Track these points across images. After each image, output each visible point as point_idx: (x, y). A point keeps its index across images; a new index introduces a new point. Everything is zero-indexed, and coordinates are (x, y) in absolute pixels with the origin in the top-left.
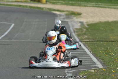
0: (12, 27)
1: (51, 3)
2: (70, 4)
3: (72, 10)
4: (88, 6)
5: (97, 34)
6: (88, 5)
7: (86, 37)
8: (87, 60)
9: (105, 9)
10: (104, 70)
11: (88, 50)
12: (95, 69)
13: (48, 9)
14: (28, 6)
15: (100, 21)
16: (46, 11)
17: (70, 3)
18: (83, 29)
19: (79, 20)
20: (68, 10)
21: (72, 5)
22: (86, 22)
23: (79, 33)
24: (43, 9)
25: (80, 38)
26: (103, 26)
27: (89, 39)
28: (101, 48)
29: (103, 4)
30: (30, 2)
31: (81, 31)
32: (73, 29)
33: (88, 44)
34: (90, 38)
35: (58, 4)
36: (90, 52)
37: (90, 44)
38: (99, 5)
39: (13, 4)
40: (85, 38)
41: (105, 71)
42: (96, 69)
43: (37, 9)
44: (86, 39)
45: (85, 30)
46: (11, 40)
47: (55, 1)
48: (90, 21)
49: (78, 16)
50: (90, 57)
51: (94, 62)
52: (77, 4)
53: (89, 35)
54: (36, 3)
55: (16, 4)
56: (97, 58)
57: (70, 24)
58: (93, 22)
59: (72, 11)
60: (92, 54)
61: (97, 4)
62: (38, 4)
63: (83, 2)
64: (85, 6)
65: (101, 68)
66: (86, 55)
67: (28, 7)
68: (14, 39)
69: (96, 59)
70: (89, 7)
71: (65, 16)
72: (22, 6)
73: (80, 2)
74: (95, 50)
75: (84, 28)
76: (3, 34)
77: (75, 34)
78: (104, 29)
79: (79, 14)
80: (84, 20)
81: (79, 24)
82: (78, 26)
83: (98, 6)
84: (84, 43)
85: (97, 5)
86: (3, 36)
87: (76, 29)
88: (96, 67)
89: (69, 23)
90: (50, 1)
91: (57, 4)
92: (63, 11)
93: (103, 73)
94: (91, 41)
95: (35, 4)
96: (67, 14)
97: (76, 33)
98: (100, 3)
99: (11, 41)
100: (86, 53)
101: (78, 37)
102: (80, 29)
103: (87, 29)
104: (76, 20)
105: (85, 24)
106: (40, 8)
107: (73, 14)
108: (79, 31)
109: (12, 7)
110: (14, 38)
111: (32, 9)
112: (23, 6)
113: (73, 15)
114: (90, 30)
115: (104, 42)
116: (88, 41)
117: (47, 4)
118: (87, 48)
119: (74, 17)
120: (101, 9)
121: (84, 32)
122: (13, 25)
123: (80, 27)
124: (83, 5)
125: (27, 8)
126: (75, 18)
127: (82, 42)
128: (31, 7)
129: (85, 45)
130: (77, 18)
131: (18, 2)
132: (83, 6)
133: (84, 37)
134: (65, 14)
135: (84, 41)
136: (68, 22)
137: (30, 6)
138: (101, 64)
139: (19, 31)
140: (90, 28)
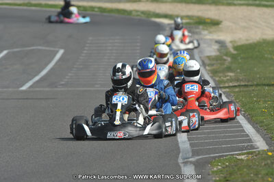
0: (58, 56)
3: (200, 14)
4: (235, 5)
5: (255, 69)
6: (236, 2)
7: (230, 76)
8: (231, 132)
10: (270, 154)
13: (143, 12)
14: (95, 7)
15: (265, 37)
16: (139, 17)
18: (225, 57)
19: (216, 37)
20: (190, 13)
22: (231, 42)
23: (215, 67)
24: (129, 13)
25: (217, 79)
26: (270, 49)
27: (238, 80)
28: (265, 102)
31: (219, 62)
32: (200, 57)
33: (234, 92)
34: (241, 78)
37: (240, 92)
40: (228, 78)
41: (271, 156)
42: (252, 153)
44: (231, 80)
45: (229, 59)
46: (56, 87)
48: (240, 39)
49: (213, 29)
50: (238, 122)
51: (247, 136)
52: (210, 1)
53: (239, 71)
58: (247, 40)
59: (198, 17)
60: (244, 116)
62: (120, 2)
64: (229, 4)
65: (264, 151)
67: (96, 10)
68: (62, 85)
69: (254, 127)
70: (237, 7)
74: (252, 105)
75: (226, 55)
76: (37, 75)
77: (206, 70)
79: (215, 23)
80: (226, 37)
81: (216, 47)
82: (212, 51)
84: (227, 90)
86: (37, 78)
87: (209, 57)
88: (252, 147)
91: (163, 2)
93: (266, 162)
94: (242, 86)
96: (187, 24)
97: (207, 68)
99: (56, 89)
101: (211, 77)
102: (217, 58)
103: (234, 57)
104: (209, 37)
105: (230, 46)
106: (124, 11)
107: (202, 22)
108: (215, 62)
110: (63, 83)
111: (105, 14)
113: (201, 27)
114: (240, 61)
115: (272, 88)
116: (235, 86)
119: (204, 29)
120: (265, 9)
121: (227, 64)
122: (61, 52)
123: (218, 53)
124: (225, 2)
125: (94, 13)
126: (206, 32)
127: (221, 88)
128: (102, 10)
129: (228, 96)
130: (210, 32)
132: (223, 5)
133: (228, 76)
135: (227, 85)
137: (99, 8)
138: (264, 139)
139: (75, 66)
140: (242, 55)
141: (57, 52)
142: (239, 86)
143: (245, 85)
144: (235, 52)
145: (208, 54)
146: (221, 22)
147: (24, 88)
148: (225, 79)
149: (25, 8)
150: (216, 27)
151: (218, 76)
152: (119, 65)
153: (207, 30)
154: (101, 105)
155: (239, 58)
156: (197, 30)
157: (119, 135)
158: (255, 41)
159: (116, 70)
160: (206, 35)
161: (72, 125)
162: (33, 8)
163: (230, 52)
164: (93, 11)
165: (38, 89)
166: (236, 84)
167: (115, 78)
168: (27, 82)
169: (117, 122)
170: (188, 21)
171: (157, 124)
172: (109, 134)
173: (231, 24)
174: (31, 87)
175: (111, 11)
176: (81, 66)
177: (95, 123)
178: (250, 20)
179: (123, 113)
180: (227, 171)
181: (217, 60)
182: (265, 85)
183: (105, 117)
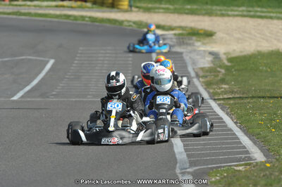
0: (48, 66)
1: (141, 10)
2: (187, 11)
3: (193, 25)
4: (229, 16)
5: (250, 82)
6: (230, 13)
7: (225, 88)
9: (270, 21)
10: (268, 165)
11: (231, 118)
12: (246, 165)
13: (135, 23)
14: (86, 17)
15: (259, 49)
16: (130, 28)
17: (188, 9)
18: (219, 69)
19: (209, 48)
20: (183, 24)
21: (192, 12)
22: (225, 54)
23: (208, 79)
24: (121, 22)
25: (211, 91)
26: (265, 61)
27: (232, 92)
28: (261, 114)
29: (264, 10)
30: (92, 8)
31: (213, 74)
32: (194, 69)
33: (230, 104)
34: (235, 90)
35: (159, 12)
36: (236, 123)
37: (235, 104)
38: (257, 11)
39: (52, 12)
40: (223, 90)
41: (269, 167)
42: (250, 164)
43: (108, 25)
44: (225, 92)
45: (223, 71)
46: (48, 97)
47: (150, 5)
48: (234, 50)
49: (207, 40)
50: (234, 134)
51: (244, 147)
52: (204, 12)
53: (233, 83)
54: (105, 9)
55: (58, 12)
56: (252, 138)
57: (187, 58)
58: (241, 52)
59: (191, 28)
60: (240, 128)
61: (251, 9)
62: (111, 12)
63: (217, 5)
64: (223, 15)
65: (261, 162)
66: (225, 130)
67: (87, 19)
68: (54, 95)
69: (250, 139)
70: (231, 18)
71: (175, 40)
72: (71, 18)
73: (209, 7)
74: (247, 117)
75: (220, 67)
76: (28, 85)
77: (200, 81)
78: (269, 70)
79: (209, 35)
80: (220, 49)
81: (209, 58)
82: (206, 62)
83: (252, 13)
84: (222, 102)
85: (250, 11)
86: (28, 88)
87: (202, 69)
88: (250, 159)
89: (184, 55)
90: (139, 5)
91: (155, 12)
92: (171, 28)
93: (265, 173)
94: (237, 98)
95: (103, 12)
96: (180, 34)
97: (201, 79)
98: (259, 6)
99: (47, 99)
100: (226, 126)
101: (205, 89)
102: (211, 70)
103: (227, 69)
104: (202, 48)
105: (223, 57)
106: (115, 21)
107: (195, 33)
108: (208, 74)
109: (49, 19)
110: (54, 93)
111: (97, 24)
112: (76, 18)
113: (194, 38)
114: (234, 73)
115: (268, 100)
116: (230, 98)
117: (131, 11)
118: (227, 114)
119: (197, 41)
120: (260, 21)
121: (221, 76)
122: (52, 62)
123: (212, 65)
124: (219, 13)
125: (84, 22)
126: (198, 44)
127: (215, 100)
128: (93, 20)
129: (223, 108)
130: (204, 44)
131: (62, 8)
132: (216, 15)
133: (222, 88)
134: (175, 34)
135: (221, 97)
136: (181, 53)
137: (90, 17)
138: (261, 151)
139: (67, 77)
140: (236, 68)
141: (48, 62)
142: (233, 98)
143: (240, 97)
144: (229, 64)
145: (202, 66)
146: (215, 33)
147: (15, 98)
148: (219, 91)
149: (14, 17)
150: (210, 38)
151: (212, 88)
152: (113, 73)
153: (200, 41)
154: (96, 112)
155: (233, 70)
156: (191, 42)
157: (113, 141)
158: (250, 53)
159: (110, 78)
160: (199, 47)
161: (68, 131)
162: (23, 17)
163: (224, 63)
164: (84, 20)
165: (29, 99)
166: (231, 96)
167: (110, 85)
168: (18, 92)
169: (111, 128)
170: (181, 32)
171: (149, 131)
172: (103, 140)
173: (225, 35)
174: (22, 97)
175: (102, 20)
176: (72, 77)
177: (91, 128)
178: (245, 32)
179: (117, 120)
180: (225, 181)
181: (210, 72)
182: (260, 97)
183: (100, 123)
